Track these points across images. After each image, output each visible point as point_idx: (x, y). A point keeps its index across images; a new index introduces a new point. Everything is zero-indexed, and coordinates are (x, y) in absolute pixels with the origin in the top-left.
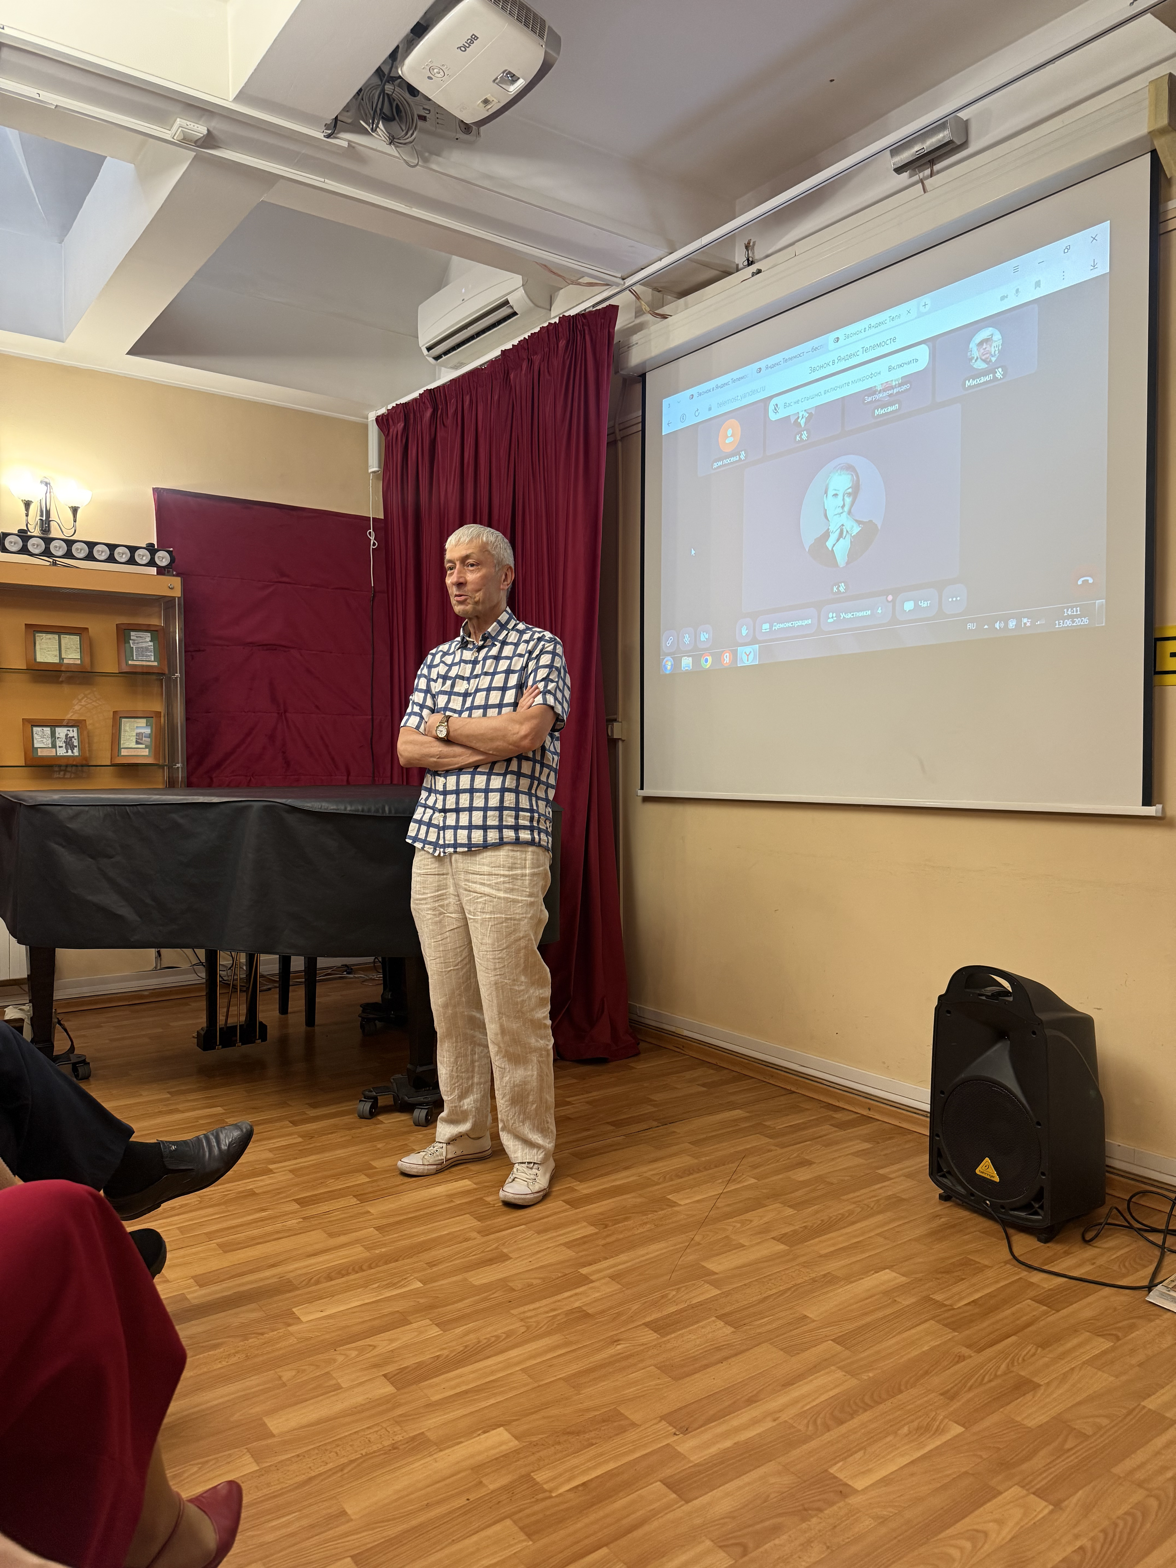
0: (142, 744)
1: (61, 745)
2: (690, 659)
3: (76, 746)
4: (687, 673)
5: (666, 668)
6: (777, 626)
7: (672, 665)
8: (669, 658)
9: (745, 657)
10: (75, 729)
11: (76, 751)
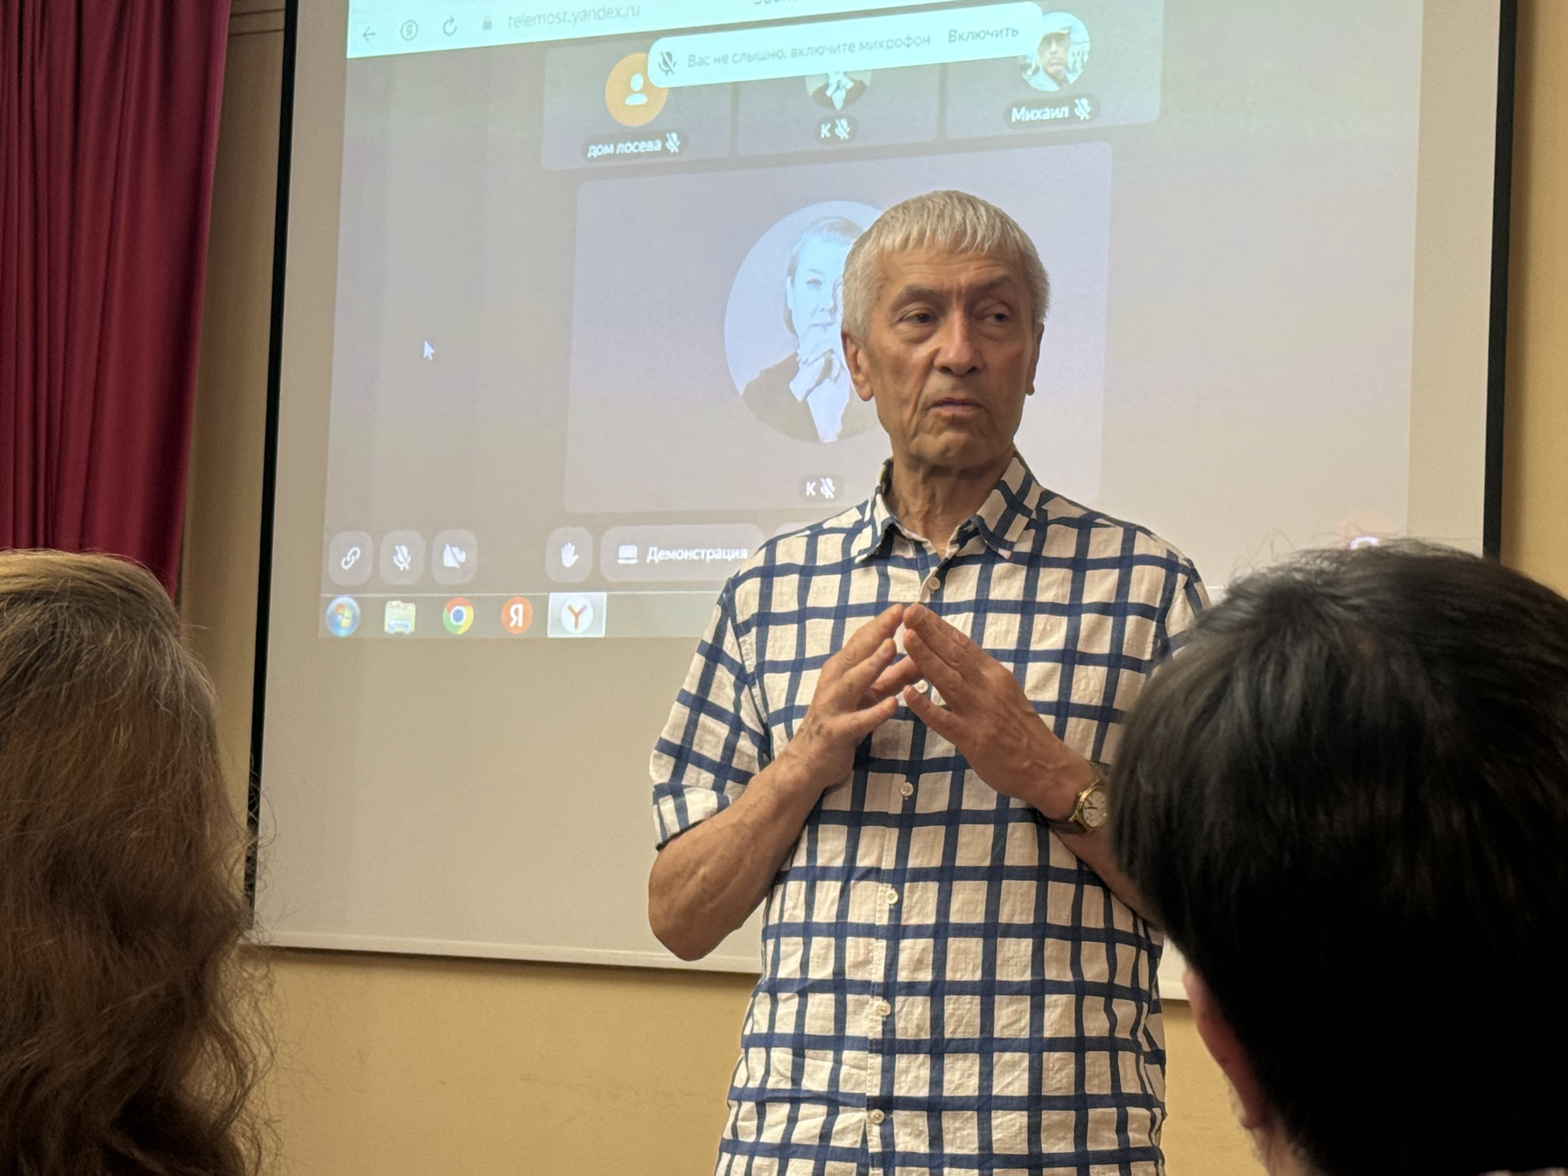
2: (411, 608)
4: (399, 640)
5: (337, 625)
6: (657, 555)
7: (354, 617)
8: (344, 599)
9: (568, 620)
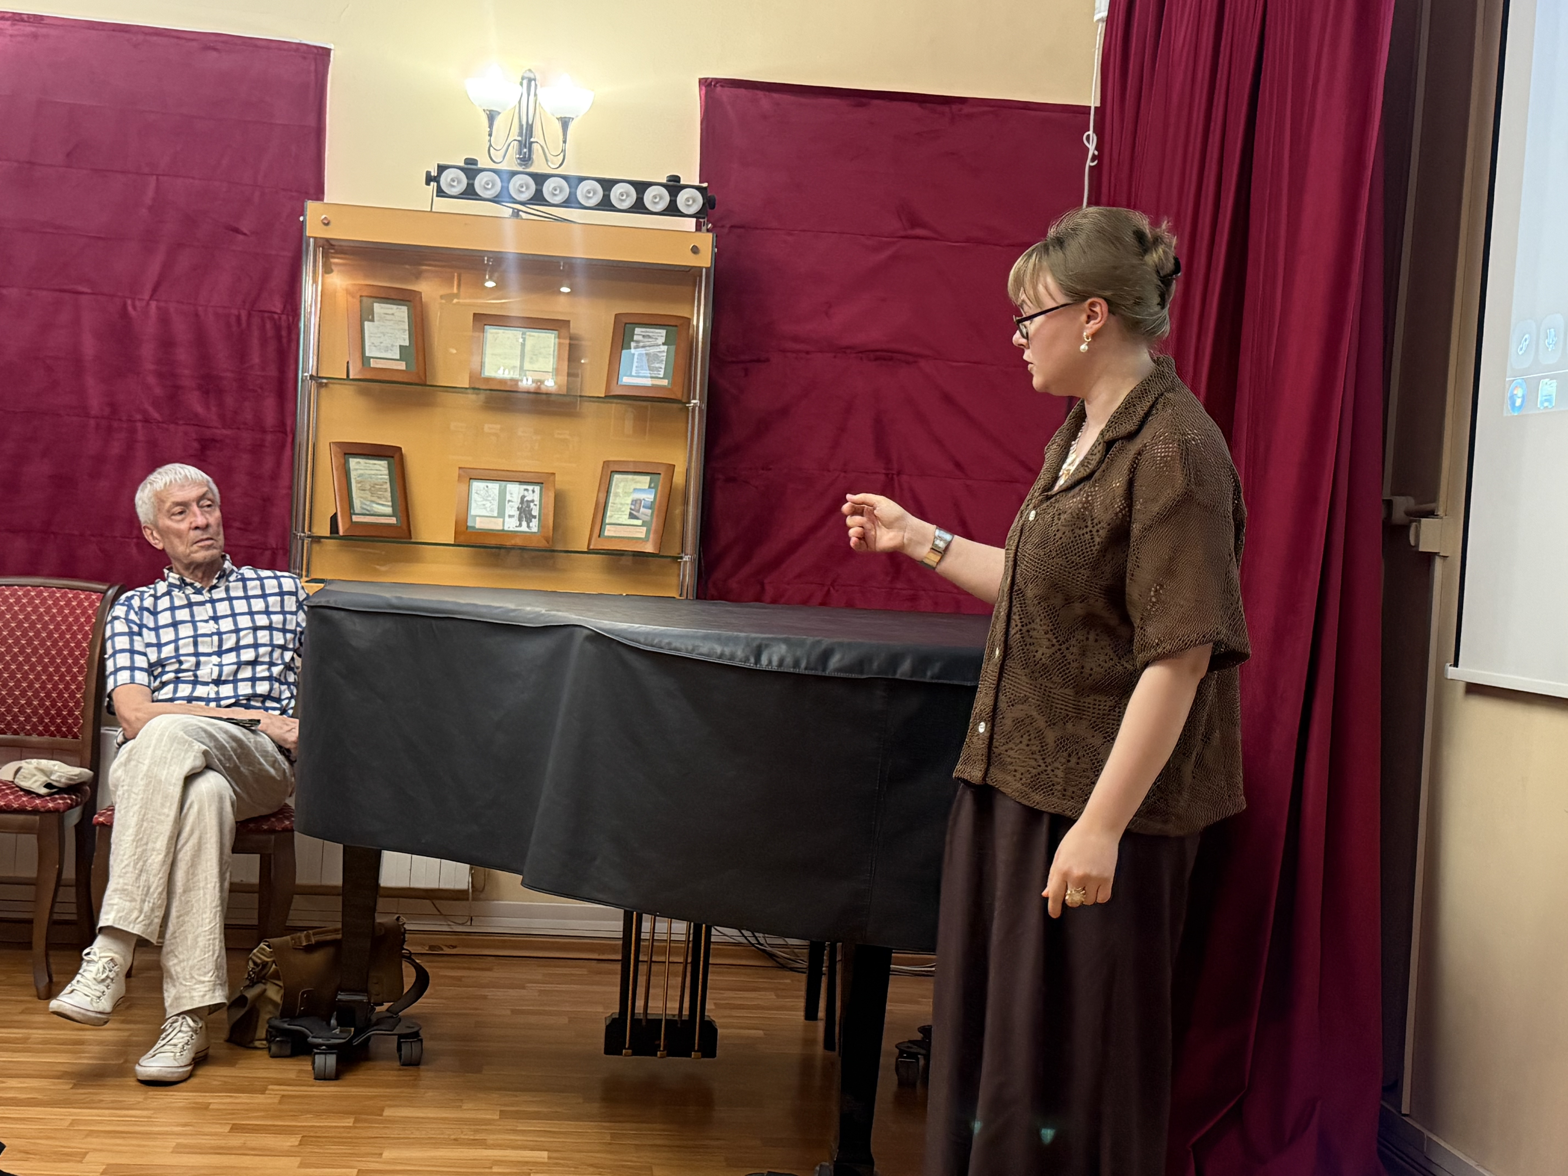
0: (636, 518)
1: (511, 514)
3: (535, 517)
5: (1513, 403)
7: (1523, 396)
8: (1519, 381)
10: (537, 489)
11: (534, 524)
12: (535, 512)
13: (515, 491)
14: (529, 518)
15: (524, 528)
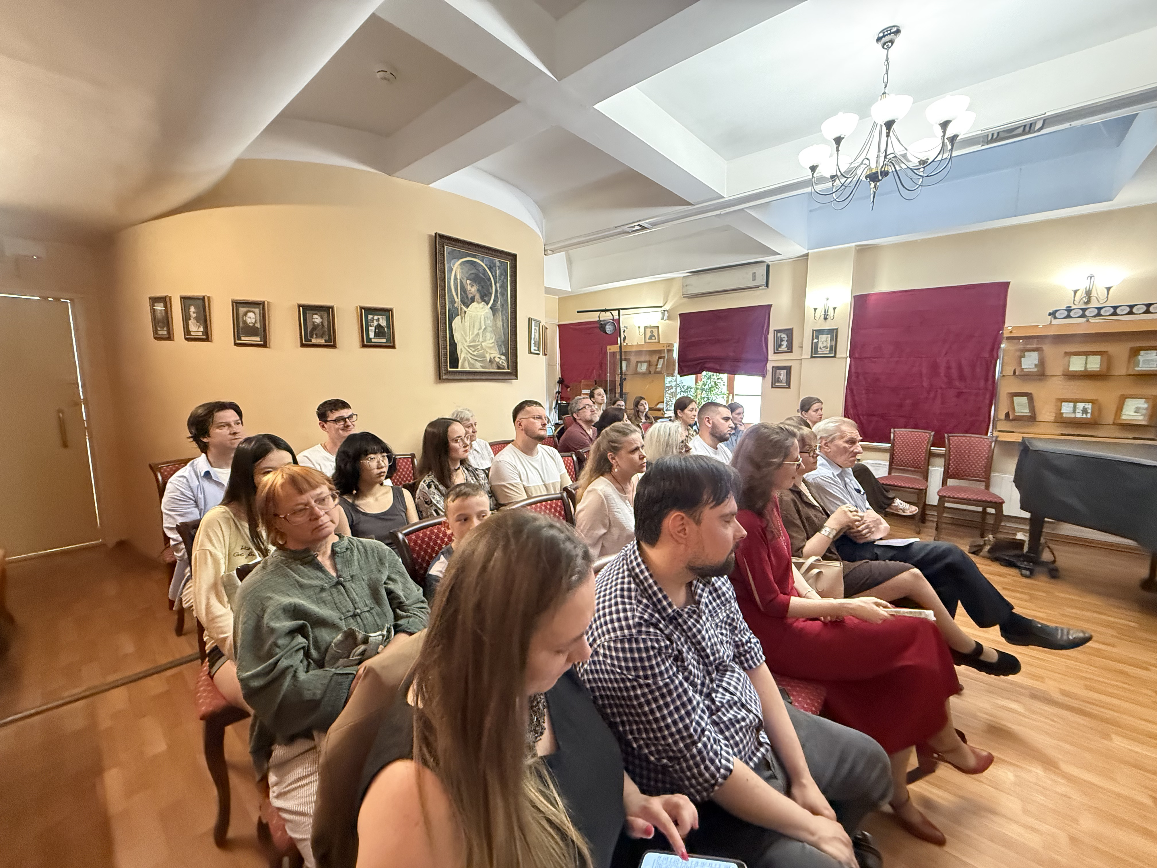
0: (1138, 413)
1: (1079, 412)
10: (1090, 404)
11: (1089, 415)
12: (1089, 411)
13: (1080, 406)
14: (1087, 413)
15: (1084, 416)
